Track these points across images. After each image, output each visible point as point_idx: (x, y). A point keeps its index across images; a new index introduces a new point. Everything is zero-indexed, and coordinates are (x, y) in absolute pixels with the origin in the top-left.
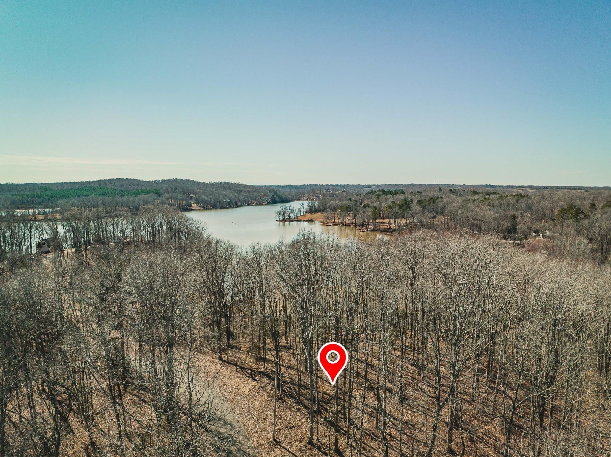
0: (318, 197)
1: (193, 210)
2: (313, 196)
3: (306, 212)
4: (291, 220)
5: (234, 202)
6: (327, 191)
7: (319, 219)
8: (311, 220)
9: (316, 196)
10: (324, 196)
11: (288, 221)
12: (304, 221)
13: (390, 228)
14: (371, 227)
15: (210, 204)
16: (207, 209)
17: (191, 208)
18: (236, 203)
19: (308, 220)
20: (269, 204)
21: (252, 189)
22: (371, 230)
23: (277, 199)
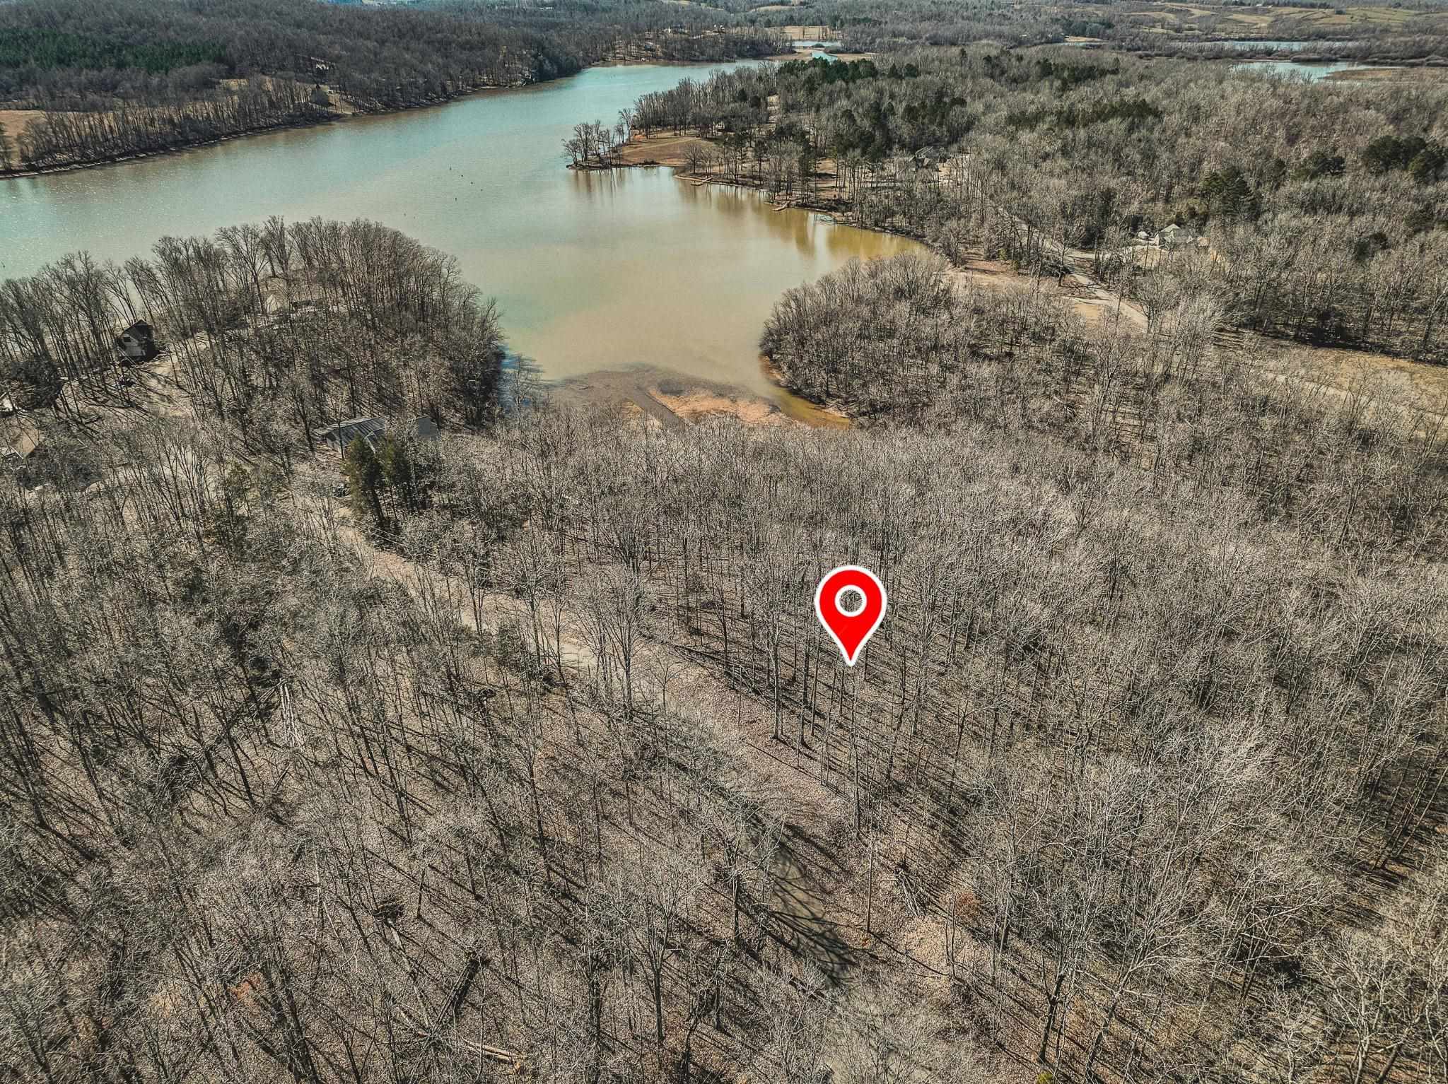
0: (651, 50)
1: (338, 117)
2: (638, 46)
3: (634, 127)
4: (604, 164)
5: (437, 84)
6: (675, 32)
7: (672, 156)
8: (653, 163)
9: (646, 49)
10: (667, 47)
11: (596, 168)
12: (635, 165)
13: (839, 201)
14: (797, 193)
15: (378, 94)
16: (373, 112)
17: (331, 109)
18: (444, 89)
19: (646, 163)
20: (528, 83)
21: (476, 37)
22: (797, 205)
23: (547, 66)
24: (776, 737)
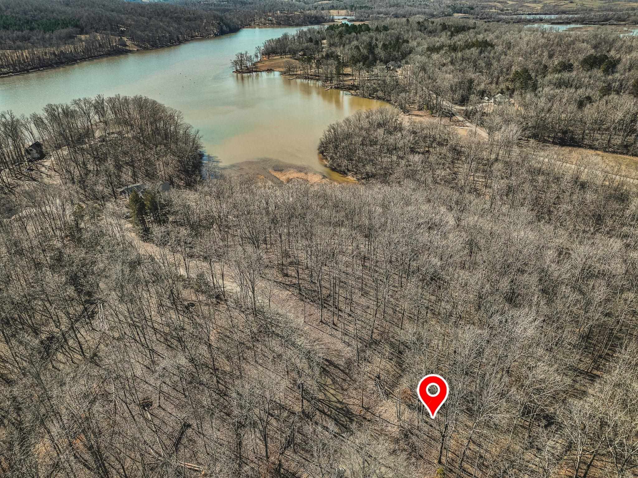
0: (271, 21)
1: (130, 51)
2: (265, 19)
3: (263, 54)
4: (249, 71)
5: (175, 36)
6: (281, 13)
7: (279, 67)
8: (271, 70)
9: (269, 20)
10: (278, 19)
11: (246, 72)
12: (263, 71)
13: (353, 86)
14: (335, 82)
15: (149, 41)
16: (146, 49)
17: (127, 48)
18: (178, 39)
19: (268, 70)
20: (216, 35)
21: (192, 15)
22: (335, 88)
23: (224, 28)
24: (321, 321)
